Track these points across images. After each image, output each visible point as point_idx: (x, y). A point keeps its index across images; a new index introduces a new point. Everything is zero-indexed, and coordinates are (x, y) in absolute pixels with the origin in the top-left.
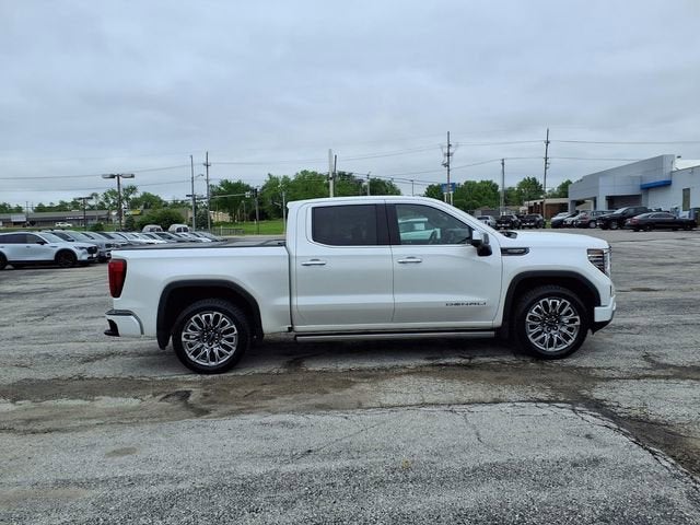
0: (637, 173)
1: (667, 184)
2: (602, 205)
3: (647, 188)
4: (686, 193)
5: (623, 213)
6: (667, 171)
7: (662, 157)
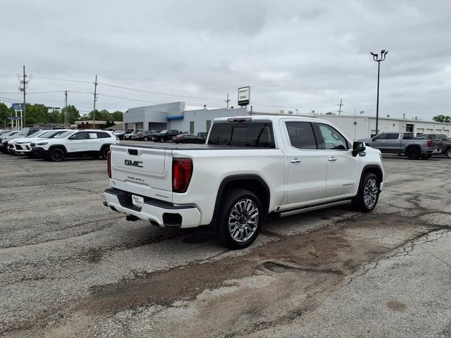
0: (165, 110)
1: (181, 118)
2: (146, 127)
3: (170, 120)
4: (192, 124)
5: (167, 133)
6: (181, 111)
7: (179, 102)
